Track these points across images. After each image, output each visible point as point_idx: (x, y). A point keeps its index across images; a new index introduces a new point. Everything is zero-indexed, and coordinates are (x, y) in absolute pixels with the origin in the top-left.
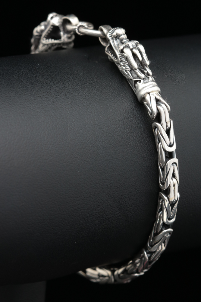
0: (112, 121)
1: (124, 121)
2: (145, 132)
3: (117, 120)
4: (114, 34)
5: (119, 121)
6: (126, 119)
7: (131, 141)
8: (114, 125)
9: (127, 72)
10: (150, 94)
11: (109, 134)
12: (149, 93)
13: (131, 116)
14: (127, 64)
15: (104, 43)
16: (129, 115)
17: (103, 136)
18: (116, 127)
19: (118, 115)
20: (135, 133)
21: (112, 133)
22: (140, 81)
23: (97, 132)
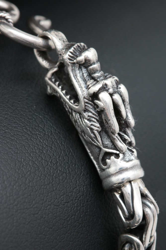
0: (34, 190)
1: (53, 182)
2: (90, 194)
3: (42, 186)
4: (81, 58)
5: (45, 187)
6: (56, 178)
7: (72, 216)
8: (39, 196)
9: (93, 133)
10: (132, 182)
11: (36, 215)
12: (130, 182)
13: (63, 170)
14: (96, 119)
15: (43, 61)
16: (60, 170)
17: (27, 223)
18: (43, 200)
19: (41, 175)
20: (75, 200)
21: (38, 212)
22: (117, 156)
23: (15, 218)
